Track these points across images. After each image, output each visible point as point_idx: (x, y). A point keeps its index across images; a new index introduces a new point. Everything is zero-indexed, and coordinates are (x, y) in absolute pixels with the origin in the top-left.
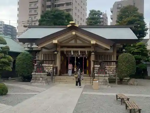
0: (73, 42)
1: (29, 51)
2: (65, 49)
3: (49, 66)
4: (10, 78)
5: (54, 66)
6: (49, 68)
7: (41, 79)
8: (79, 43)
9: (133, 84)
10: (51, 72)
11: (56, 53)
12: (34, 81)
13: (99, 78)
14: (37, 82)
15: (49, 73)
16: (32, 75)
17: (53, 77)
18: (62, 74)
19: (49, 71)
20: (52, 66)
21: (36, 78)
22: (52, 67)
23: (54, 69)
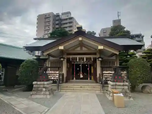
0: (79, 49)
1: (36, 59)
2: (71, 57)
3: (55, 74)
4: (16, 86)
5: (61, 73)
6: (55, 75)
7: (44, 89)
8: (84, 50)
9: (150, 92)
10: (57, 80)
11: (62, 59)
12: (36, 92)
13: (115, 87)
14: (38, 94)
15: (55, 81)
16: (33, 85)
17: (60, 85)
18: (68, 81)
19: (55, 78)
20: (58, 73)
21: (38, 89)
22: (58, 75)
23: (60, 76)
